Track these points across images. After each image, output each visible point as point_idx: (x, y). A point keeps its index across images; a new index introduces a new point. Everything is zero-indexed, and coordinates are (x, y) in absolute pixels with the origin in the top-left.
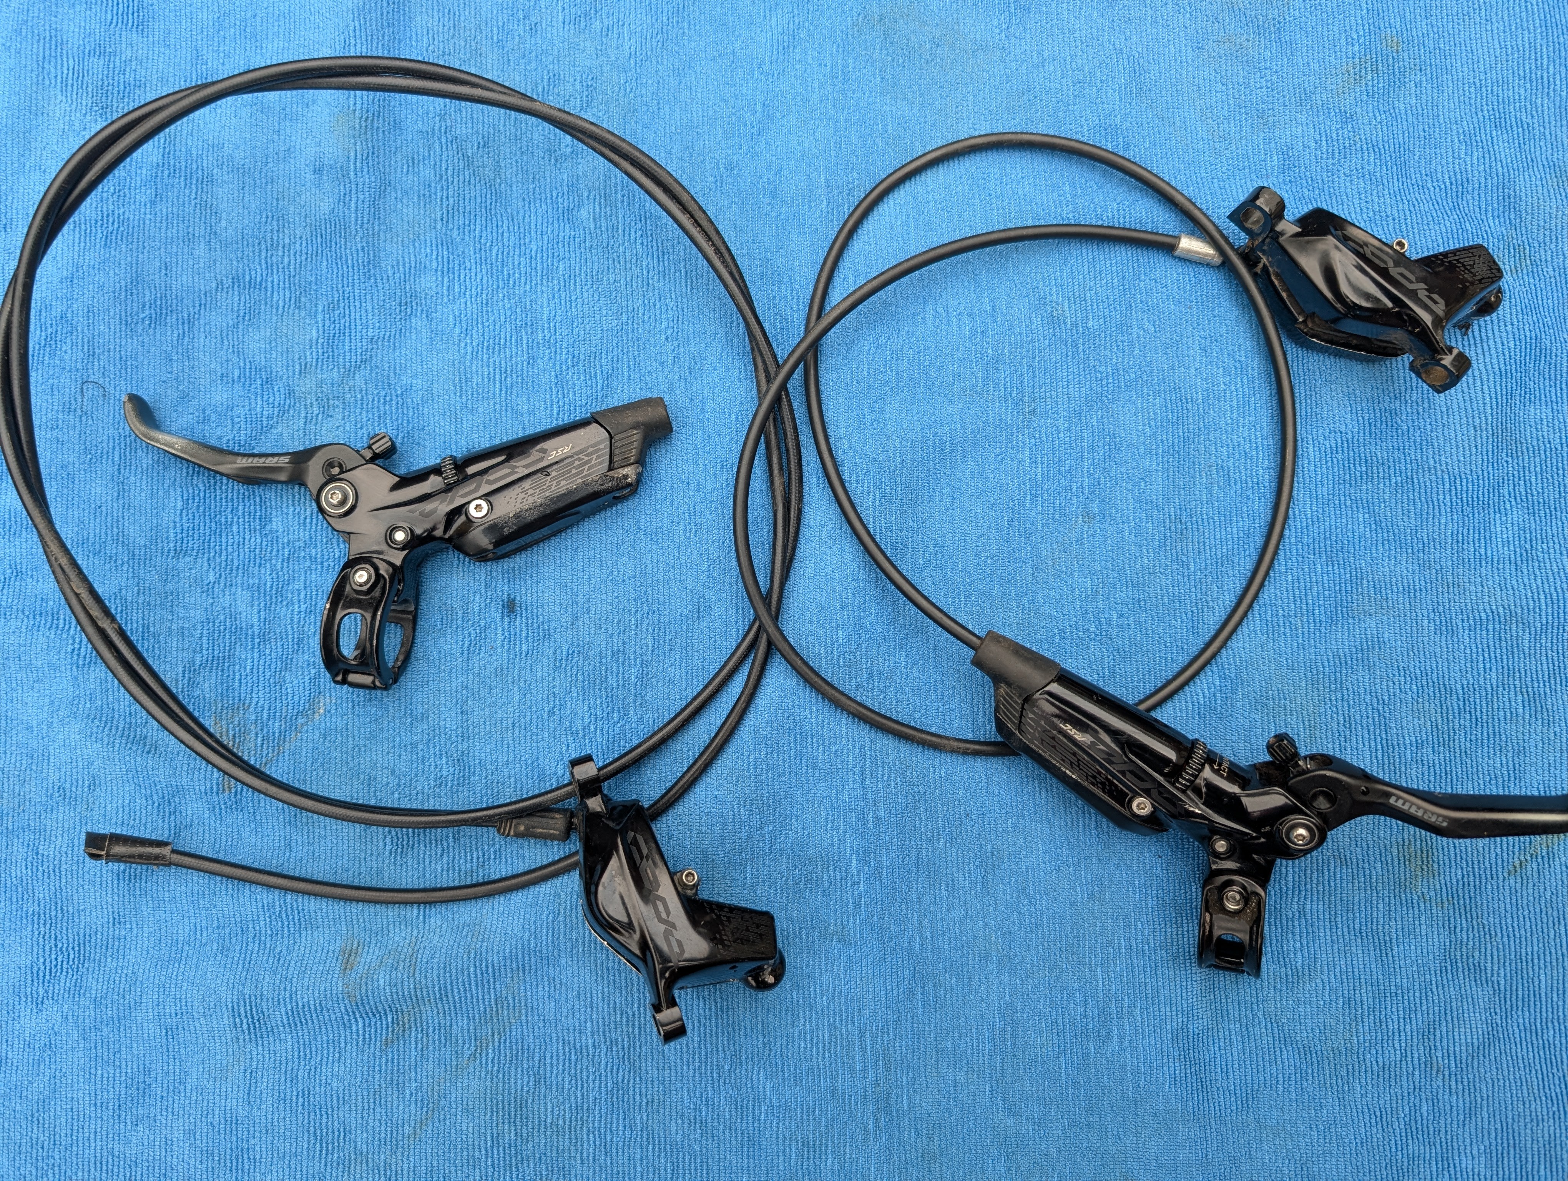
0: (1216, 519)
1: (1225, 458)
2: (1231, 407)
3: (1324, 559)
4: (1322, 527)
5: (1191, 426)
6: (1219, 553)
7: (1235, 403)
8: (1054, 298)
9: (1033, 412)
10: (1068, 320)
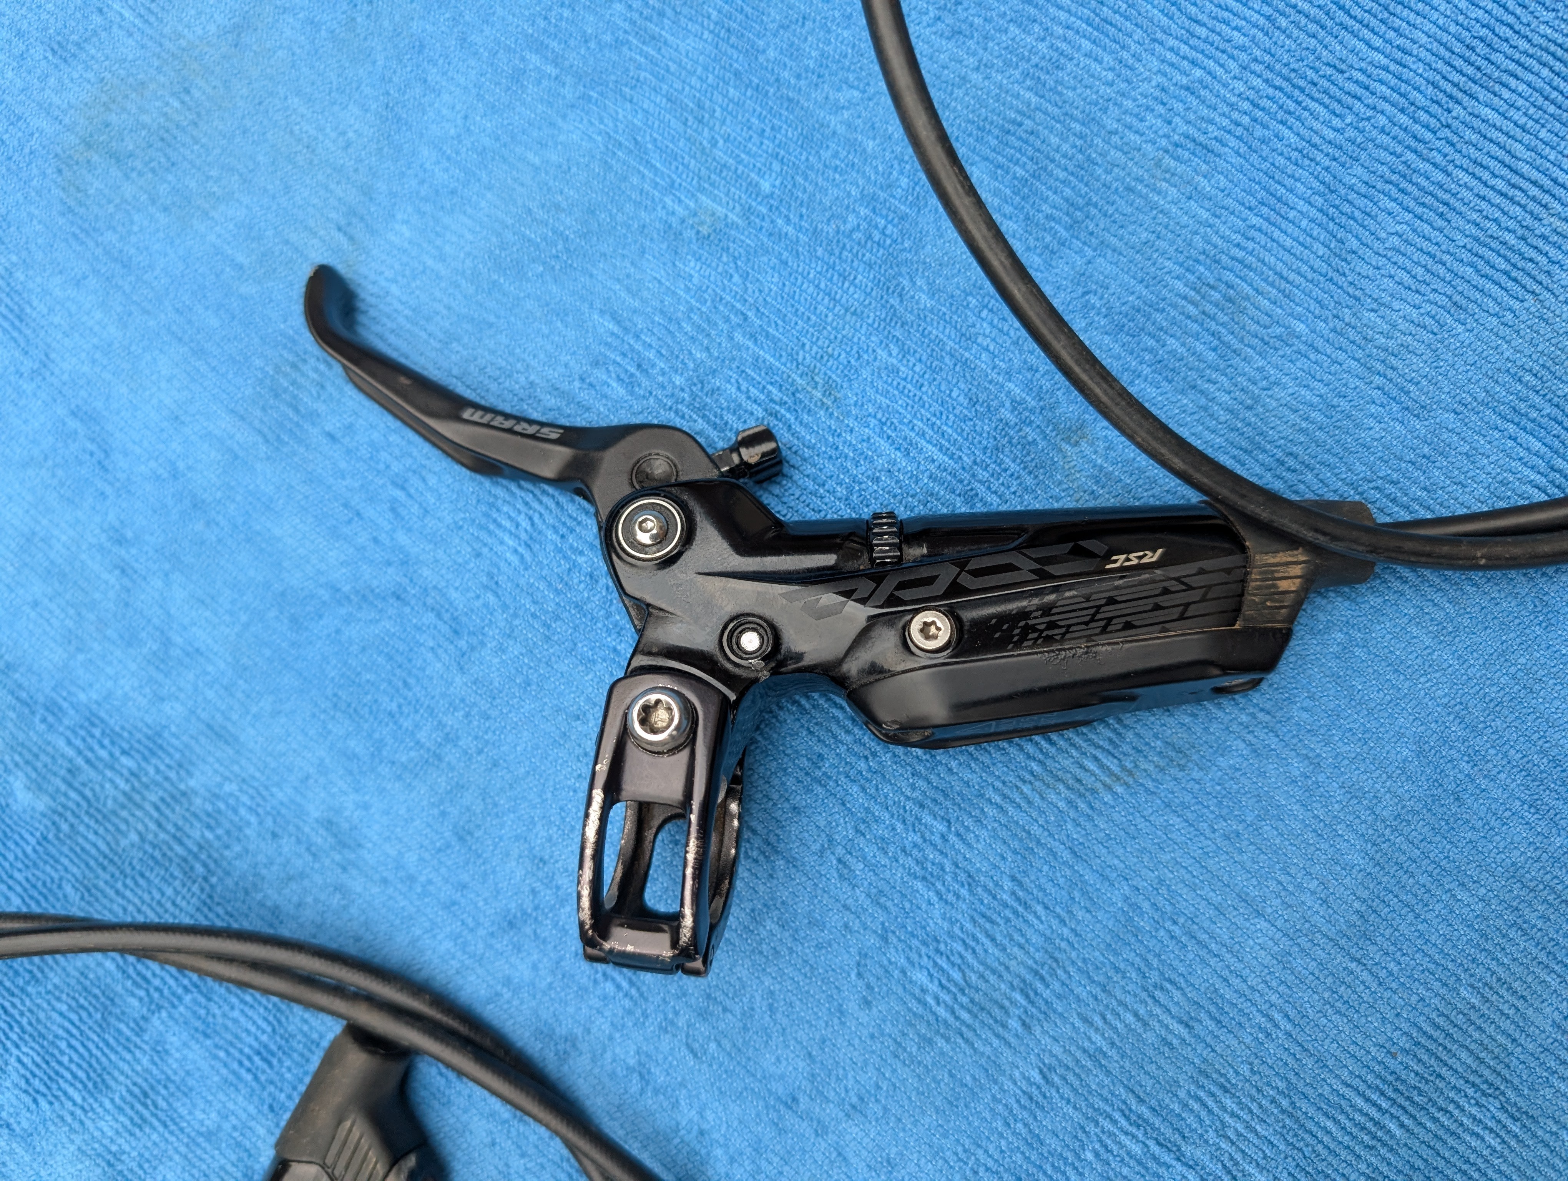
0: (1255, 220)
1: (1166, 129)
2: (1088, 55)
3: (1482, 94)
4: (1423, 54)
5: (1065, 147)
6: (1317, 263)
7: (1086, 45)
8: (680, 211)
9: (829, 388)
10: (732, 217)
